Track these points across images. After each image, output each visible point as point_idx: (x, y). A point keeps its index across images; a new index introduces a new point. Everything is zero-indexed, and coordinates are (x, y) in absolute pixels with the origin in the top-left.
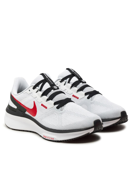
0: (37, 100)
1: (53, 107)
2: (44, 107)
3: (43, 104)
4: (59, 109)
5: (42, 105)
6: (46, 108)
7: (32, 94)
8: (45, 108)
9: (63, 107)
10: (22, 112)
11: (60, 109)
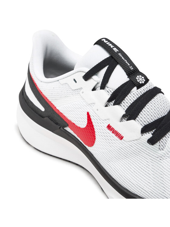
0: (96, 112)
1: (138, 139)
2: (114, 135)
3: (113, 126)
4: (155, 145)
5: (109, 127)
6: (121, 138)
7: (81, 92)
8: (116, 138)
9: (164, 138)
10: (57, 124)
11: (158, 147)
